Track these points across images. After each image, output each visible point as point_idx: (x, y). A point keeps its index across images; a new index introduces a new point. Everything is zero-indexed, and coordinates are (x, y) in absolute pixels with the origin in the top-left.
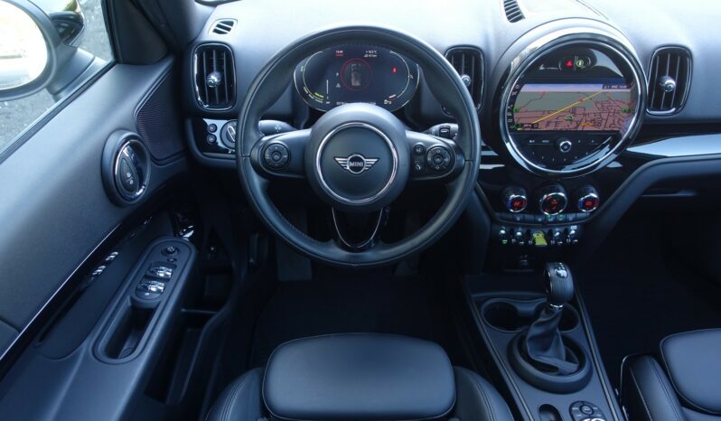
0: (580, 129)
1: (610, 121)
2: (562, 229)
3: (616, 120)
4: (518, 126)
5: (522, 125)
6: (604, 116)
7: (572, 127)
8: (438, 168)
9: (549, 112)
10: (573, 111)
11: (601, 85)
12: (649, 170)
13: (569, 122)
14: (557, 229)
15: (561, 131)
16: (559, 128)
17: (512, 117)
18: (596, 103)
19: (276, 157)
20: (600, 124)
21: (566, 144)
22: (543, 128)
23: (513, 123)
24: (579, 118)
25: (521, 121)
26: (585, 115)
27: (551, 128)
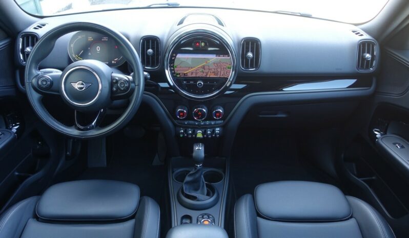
0: (208, 76)
1: (222, 73)
2: (212, 130)
3: (225, 72)
4: (177, 74)
5: (179, 74)
6: (219, 70)
7: (204, 75)
8: (122, 89)
9: (192, 68)
10: (203, 67)
11: (215, 55)
12: (249, 98)
13: (202, 73)
14: (209, 130)
15: (199, 77)
16: (198, 76)
17: (174, 70)
18: (214, 63)
19: (44, 83)
20: (217, 74)
21: (201, 83)
22: (189, 75)
23: (175, 73)
24: (207, 71)
25: (178, 72)
26: (209, 69)
27: (194, 75)
